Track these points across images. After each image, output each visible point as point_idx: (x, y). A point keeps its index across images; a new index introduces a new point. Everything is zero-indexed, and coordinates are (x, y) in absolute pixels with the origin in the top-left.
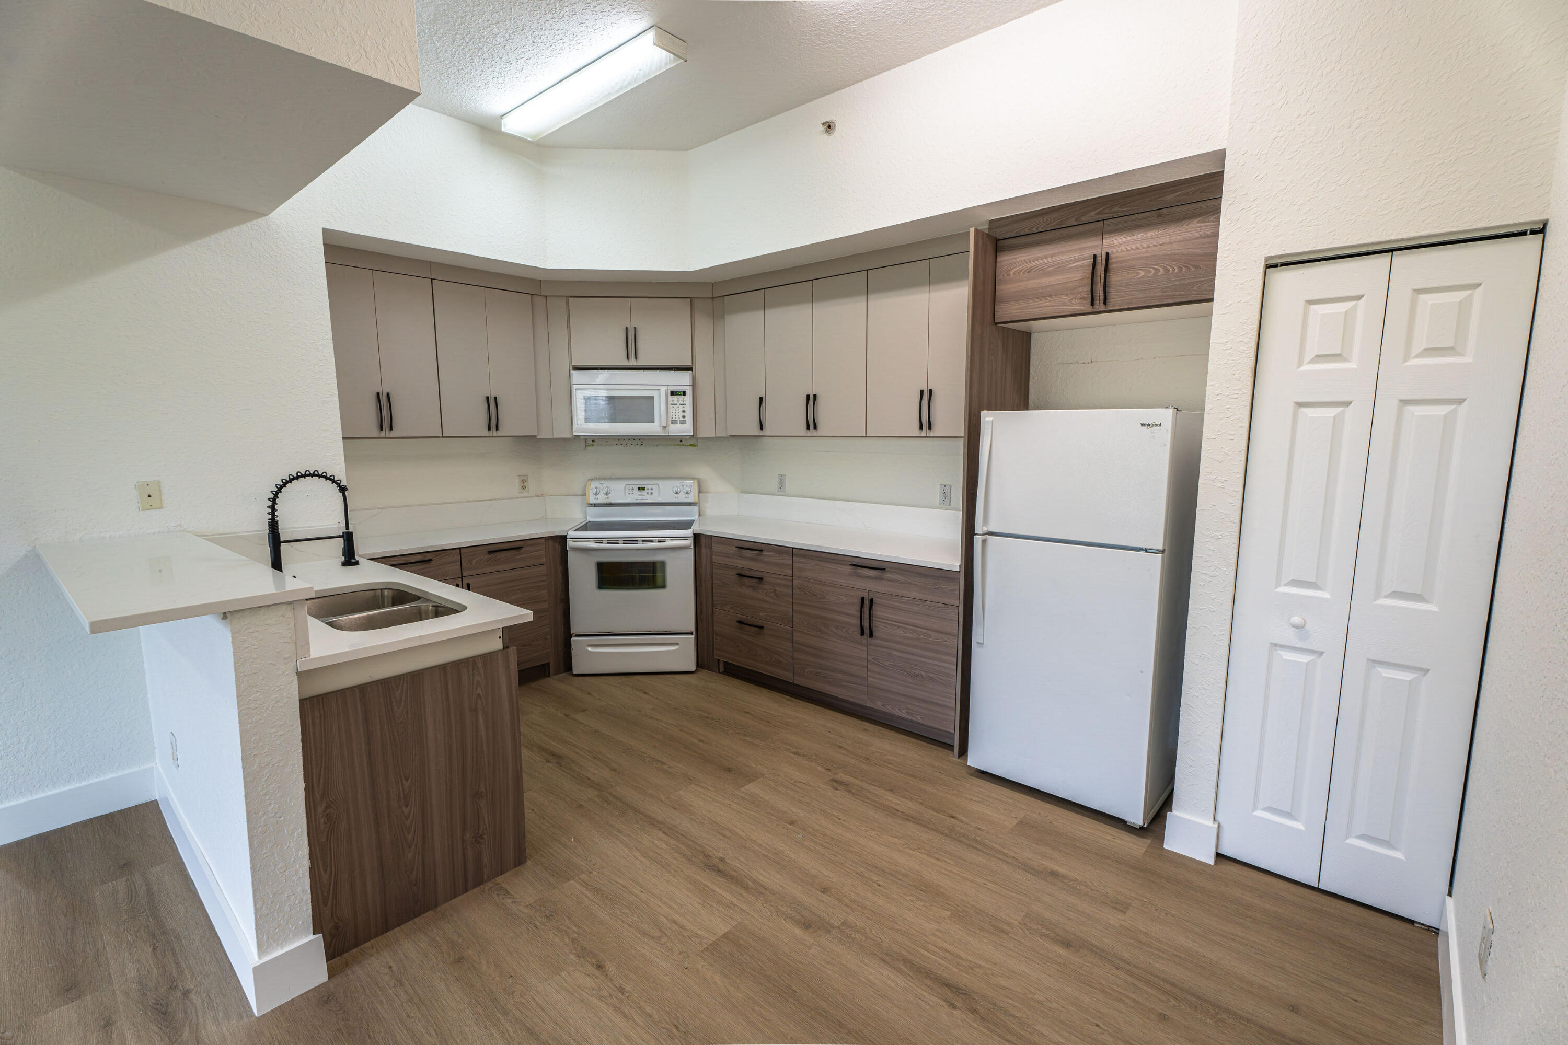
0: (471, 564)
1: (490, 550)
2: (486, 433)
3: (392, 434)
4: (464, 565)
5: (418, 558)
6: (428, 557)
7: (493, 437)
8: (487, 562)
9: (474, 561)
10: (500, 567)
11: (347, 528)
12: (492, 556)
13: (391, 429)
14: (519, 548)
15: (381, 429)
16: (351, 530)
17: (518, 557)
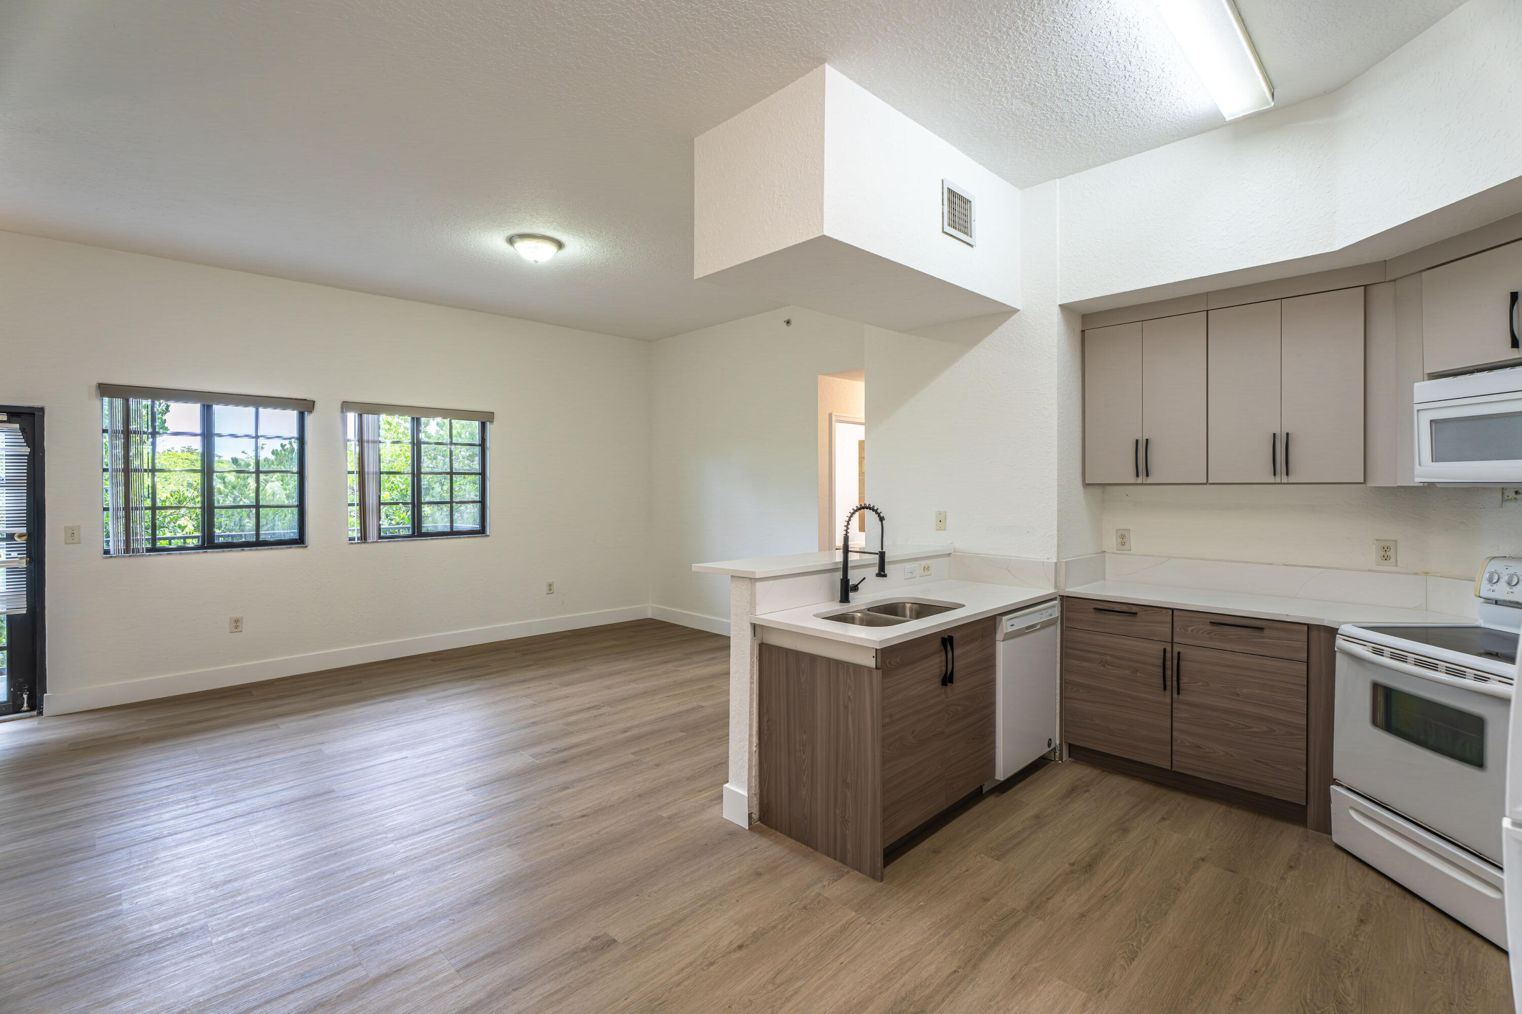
0: (1186, 630)
1: (1212, 621)
2: (1272, 479)
3: (1150, 480)
4: (1177, 630)
5: (1125, 608)
6: (1134, 609)
7: (1281, 483)
8: (1208, 633)
9: (1190, 629)
10: (1228, 646)
11: (882, 549)
12: (1216, 628)
13: (1147, 475)
14: (1261, 629)
15: (1137, 476)
16: (884, 550)
17: (1254, 640)
